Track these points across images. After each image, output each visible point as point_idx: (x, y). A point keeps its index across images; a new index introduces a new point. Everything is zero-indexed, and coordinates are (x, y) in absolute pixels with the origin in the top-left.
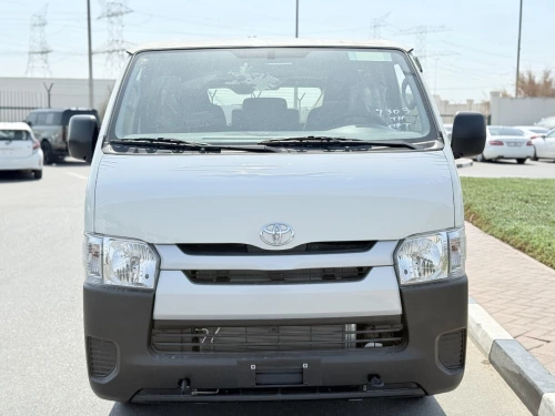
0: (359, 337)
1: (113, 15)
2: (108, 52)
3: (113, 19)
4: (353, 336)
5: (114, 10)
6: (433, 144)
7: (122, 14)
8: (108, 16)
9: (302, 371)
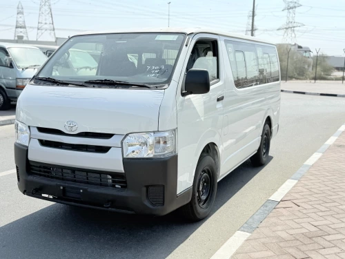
0: (113, 181)
1: (290, 8)
2: (286, 28)
3: (291, 10)
4: (110, 181)
5: (292, 5)
6: (164, 86)
7: (295, 7)
8: (288, 9)
9: (79, 193)
